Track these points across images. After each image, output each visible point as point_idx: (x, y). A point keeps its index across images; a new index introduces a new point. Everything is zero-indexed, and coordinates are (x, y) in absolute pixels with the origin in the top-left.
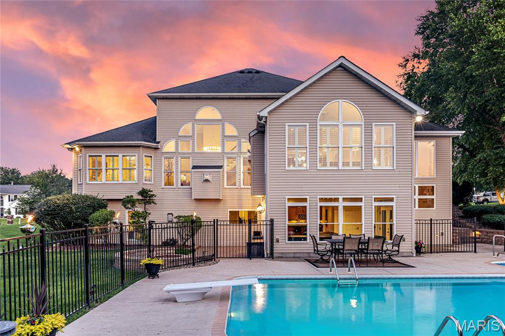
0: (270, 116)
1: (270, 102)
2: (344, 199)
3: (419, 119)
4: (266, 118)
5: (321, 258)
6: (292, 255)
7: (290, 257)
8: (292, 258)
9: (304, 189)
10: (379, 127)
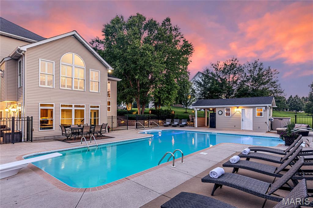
0: (28, 51)
1: (26, 43)
2: (75, 106)
3: (110, 71)
4: (25, 52)
5: (67, 138)
6: (44, 138)
7: (41, 140)
8: (43, 140)
9: (51, 99)
10: (92, 71)
